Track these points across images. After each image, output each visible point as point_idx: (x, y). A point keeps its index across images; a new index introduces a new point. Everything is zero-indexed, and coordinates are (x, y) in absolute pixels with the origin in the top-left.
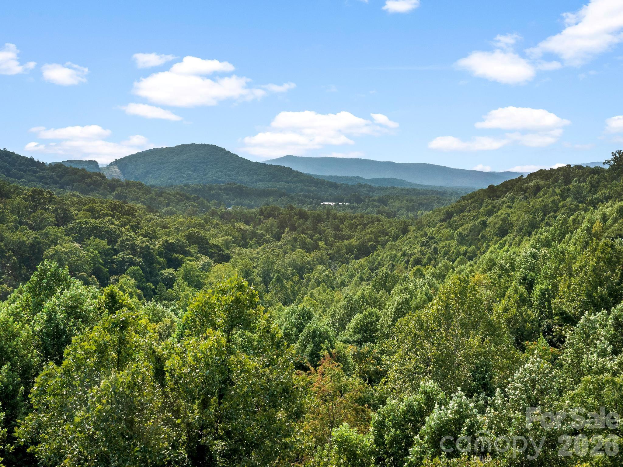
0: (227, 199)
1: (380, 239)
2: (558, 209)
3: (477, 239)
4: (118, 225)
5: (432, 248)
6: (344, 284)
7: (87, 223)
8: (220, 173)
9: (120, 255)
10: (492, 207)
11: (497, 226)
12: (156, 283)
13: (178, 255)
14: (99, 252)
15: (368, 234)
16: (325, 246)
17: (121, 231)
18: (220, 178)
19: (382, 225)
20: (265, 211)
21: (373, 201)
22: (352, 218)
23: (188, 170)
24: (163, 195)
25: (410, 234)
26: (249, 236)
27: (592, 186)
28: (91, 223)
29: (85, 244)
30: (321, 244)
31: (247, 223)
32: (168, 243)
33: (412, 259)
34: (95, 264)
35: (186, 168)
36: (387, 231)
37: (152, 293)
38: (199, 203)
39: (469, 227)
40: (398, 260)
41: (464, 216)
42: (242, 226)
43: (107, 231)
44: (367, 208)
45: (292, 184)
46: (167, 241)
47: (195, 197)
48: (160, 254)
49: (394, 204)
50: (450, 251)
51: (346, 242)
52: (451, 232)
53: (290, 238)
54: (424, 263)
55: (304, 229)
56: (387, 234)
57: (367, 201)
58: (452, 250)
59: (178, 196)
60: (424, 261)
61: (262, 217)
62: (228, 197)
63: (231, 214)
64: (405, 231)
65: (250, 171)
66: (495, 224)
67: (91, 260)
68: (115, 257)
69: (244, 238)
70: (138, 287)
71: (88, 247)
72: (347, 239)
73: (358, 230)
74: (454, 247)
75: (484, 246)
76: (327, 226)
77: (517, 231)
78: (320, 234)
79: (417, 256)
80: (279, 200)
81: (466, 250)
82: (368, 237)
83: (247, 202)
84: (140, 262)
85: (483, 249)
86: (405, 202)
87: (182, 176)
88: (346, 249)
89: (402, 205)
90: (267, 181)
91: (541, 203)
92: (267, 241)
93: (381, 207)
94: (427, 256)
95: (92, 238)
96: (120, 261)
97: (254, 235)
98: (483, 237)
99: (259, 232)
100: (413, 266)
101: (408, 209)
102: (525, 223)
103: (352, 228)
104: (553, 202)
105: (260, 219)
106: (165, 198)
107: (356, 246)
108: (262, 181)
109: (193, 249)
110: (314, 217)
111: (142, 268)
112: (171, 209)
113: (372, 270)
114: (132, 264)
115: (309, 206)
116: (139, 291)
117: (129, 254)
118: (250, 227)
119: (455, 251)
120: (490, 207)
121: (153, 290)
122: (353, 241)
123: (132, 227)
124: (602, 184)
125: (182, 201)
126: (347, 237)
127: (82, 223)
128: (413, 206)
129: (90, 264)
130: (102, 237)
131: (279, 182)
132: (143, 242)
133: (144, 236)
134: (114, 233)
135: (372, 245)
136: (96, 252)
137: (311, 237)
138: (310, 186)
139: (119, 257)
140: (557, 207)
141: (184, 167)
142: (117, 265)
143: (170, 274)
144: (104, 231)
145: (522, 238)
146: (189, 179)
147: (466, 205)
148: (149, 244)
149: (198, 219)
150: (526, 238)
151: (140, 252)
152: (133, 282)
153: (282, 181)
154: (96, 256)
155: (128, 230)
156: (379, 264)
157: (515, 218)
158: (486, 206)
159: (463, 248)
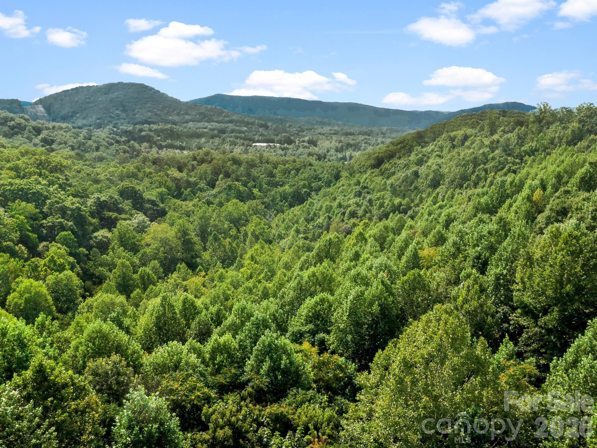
0: (158, 140)
1: (313, 185)
2: (488, 161)
3: (411, 190)
4: (45, 185)
5: (368, 199)
6: (281, 237)
7: (11, 184)
8: (149, 113)
9: (50, 219)
10: (422, 155)
11: (429, 178)
12: (89, 248)
13: (111, 213)
14: (26, 218)
15: (301, 180)
16: (259, 194)
17: (49, 190)
18: (150, 118)
19: (315, 171)
20: (198, 156)
21: (303, 141)
22: (285, 163)
23: (117, 110)
24: (92, 138)
25: (343, 181)
26: (183, 185)
27: (519, 138)
28: (16, 184)
29: (9, 209)
30: (255, 191)
31: (180, 170)
32: (100, 201)
33: (348, 211)
34: (21, 231)
35: (114, 108)
36: (321, 176)
37: (86, 258)
38: (129, 147)
39: (402, 177)
40: (334, 212)
41: (395, 164)
42: (175, 173)
43: (34, 193)
44: (298, 149)
45: (223, 125)
46: (98, 199)
47: (126, 140)
48: (92, 215)
49: (323, 145)
50: (384, 203)
51: (280, 189)
52: (383, 181)
53: (225, 187)
54: (359, 215)
55: (237, 176)
56: (320, 180)
57: (297, 142)
58: (387, 202)
59: (107, 139)
60: (360, 212)
61: (195, 163)
62: (159, 138)
63: (163, 159)
64: (337, 177)
65: (181, 111)
66: (427, 175)
67: (17, 227)
68: (44, 221)
69: (178, 188)
70: (71, 254)
71: (13, 213)
72: (281, 186)
73: (291, 176)
74: (389, 199)
75: (418, 198)
76: (261, 172)
77: (449, 183)
78: (254, 181)
79: (352, 208)
80: (211, 142)
81: (401, 203)
82: (302, 183)
83: (178, 143)
84: (71, 226)
85: (417, 201)
86: (334, 142)
87: (111, 116)
88: (281, 196)
89: (331, 146)
90: (198, 122)
91: (471, 155)
92: (201, 190)
93: (311, 148)
94: (363, 208)
95: (17, 201)
96: (50, 226)
97: (189, 184)
98: (416, 188)
99: (192, 179)
100: (349, 219)
101: (337, 150)
102: (457, 175)
103: (285, 174)
104: (484, 154)
105: (193, 165)
106: (95, 142)
107: (291, 192)
108: (193, 121)
109: (127, 205)
110: (247, 162)
111: (73, 232)
112: (101, 154)
113: (308, 221)
114: (63, 228)
115: (241, 147)
116: (71, 259)
117: (59, 217)
118: (183, 175)
119: (390, 204)
120: (420, 155)
121: (87, 256)
122: (287, 188)
123: (60, 186)
124: (529, 137)
125: (112, 144)
126: (281, 183)
127: (6, 185)
128: (342, 146)
129: (16, 231)
130: (28, 201)
131: (209, 122)
132: (73, 204)
133: (74, 196)
134: (41, 195)
135: (306, 192)
136: (22, 217)
137: (245, 185)
138: (241, 127)
139: (47, 222)
140: (487, 159)
141: (113, 106)
142: (46, 230)
143: (105, 237)
144: (30, 193)
145: (454, 191)
146: (118, 119)
147: (395, 150)
148: (80, 206)
149: (131, 167)
150: (458, 191)
151: (71, 215)
152: (63, 250)
153: (213, 121)
154: (22, 221)
155: (56, 189)
156: (315, 214)
157: (447, 171)
158: (417, 155)
159: (397, 201)
